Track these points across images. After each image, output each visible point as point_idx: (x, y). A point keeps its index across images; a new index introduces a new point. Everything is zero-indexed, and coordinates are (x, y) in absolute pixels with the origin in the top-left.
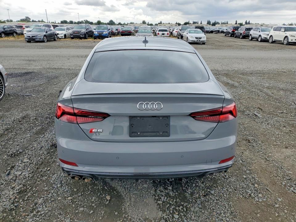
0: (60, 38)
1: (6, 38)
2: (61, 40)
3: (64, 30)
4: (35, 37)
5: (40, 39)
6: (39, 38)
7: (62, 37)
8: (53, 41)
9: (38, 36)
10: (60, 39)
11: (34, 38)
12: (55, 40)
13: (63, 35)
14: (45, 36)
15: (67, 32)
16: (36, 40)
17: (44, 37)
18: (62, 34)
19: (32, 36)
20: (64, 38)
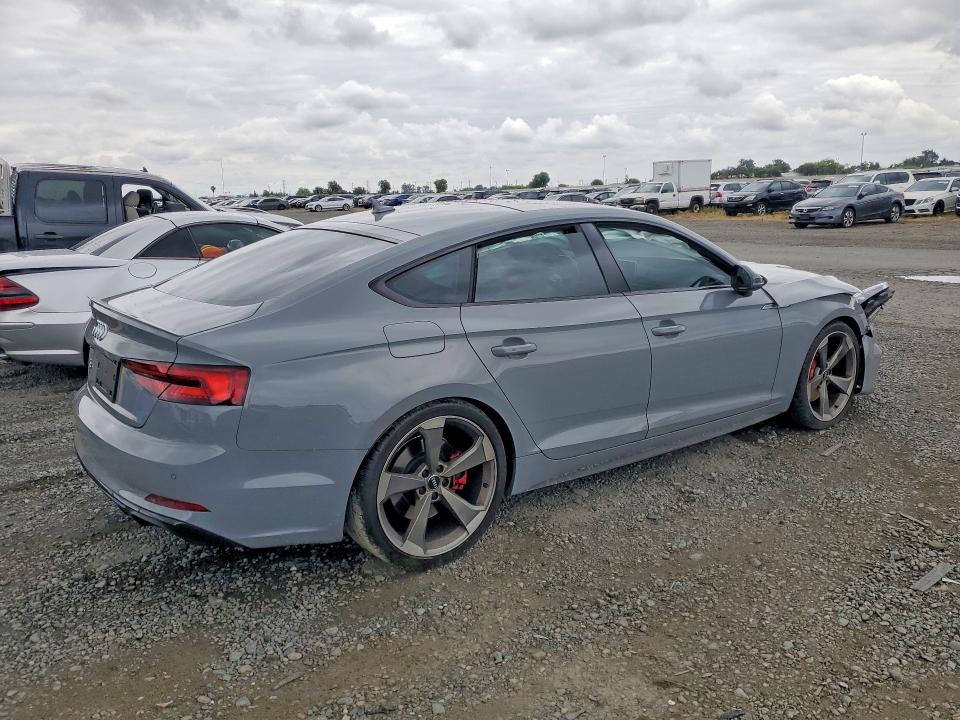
0: (917, 213)
1: (768, 218)
2: (918, 220)
3: (943, 187)
4: (817, 212)
5: (831, 217)
6: (827, 214)
7: (927, 210)
8: (881, 223)
9: (827, 208)
10: (916, 217)
11: (813, 214)
12: (888, 220)
13: (930, 206)
14: (850, 207)
15: (951, 194)
16: (817, 221)
17: (844, 212)
18: (926, 201)
19: (809, 211)
20: (931, 213)
